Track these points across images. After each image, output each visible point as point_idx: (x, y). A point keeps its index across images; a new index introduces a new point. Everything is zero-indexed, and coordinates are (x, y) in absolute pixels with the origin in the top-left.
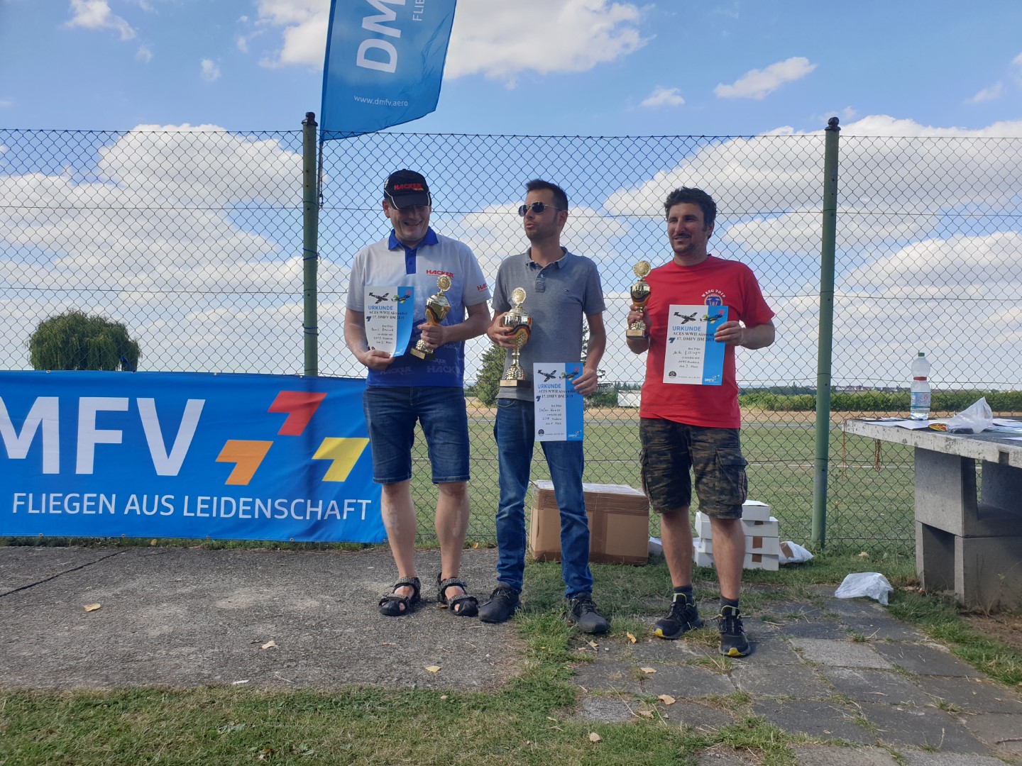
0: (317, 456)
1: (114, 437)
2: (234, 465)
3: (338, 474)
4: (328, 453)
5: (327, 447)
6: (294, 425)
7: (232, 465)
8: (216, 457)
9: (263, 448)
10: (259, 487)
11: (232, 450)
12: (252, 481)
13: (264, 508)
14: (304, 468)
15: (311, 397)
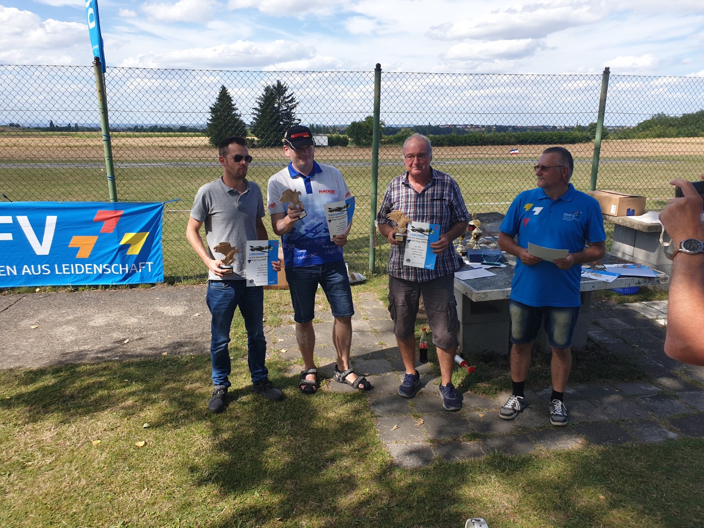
0: (122, 243)
1: (8, 237)
3: (135, 250)
4: (128, 241)
5: (127, 237)
6: (109, 227)
7: (78, 249)
8: (68, 245)
9: (94, 239)
10: (94, 258)
11: (76, 241)
12: (90, 256)
13: (98, 269)
14: (116, 249)
15: (115, 213)
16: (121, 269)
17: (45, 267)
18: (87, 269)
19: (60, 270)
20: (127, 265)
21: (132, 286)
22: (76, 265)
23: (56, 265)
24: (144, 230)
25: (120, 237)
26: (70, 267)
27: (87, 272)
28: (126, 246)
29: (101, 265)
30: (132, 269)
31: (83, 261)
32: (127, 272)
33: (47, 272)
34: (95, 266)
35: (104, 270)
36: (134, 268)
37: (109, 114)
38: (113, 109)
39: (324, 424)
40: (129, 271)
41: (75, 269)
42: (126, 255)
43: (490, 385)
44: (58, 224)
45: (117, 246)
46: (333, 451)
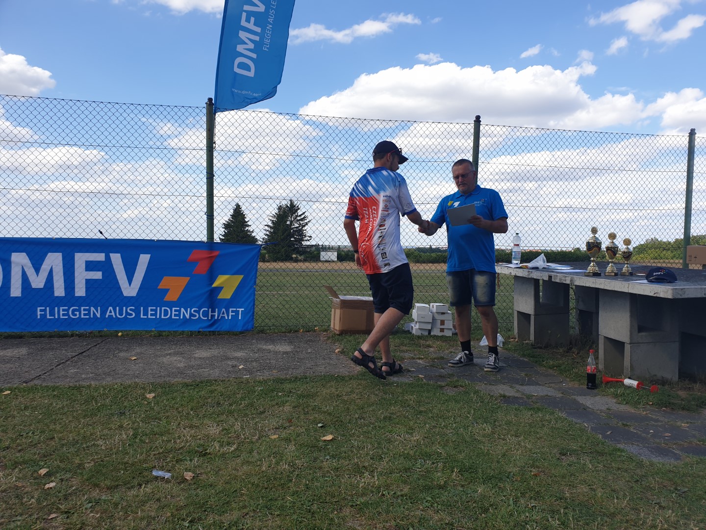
0: (214, 285)
1: (98, 275)
2: (169, 289)
3: (226, 294)
4: (219, 284)
5: (220, 281)
6: (202, 268)
8: (158, 286)
9: (184, 280)
10: (183, 302)
11: (167, 282)
12: (179, 299)
13: (185, 313)
14: (208, 291)
15: (211, 253)
16: (210, 314)
17: (130, 310)
18: (173, 313)
19: (146, 313)
20: (217, 309)
22: (163, 308)
23: (142, 308)
24: (237, 272)
25: (212, 279)
26: (156, 311)
27: (173, 317)
28: (219, 289)
29: (189, 309)
30: (221, 315)
31: (171, 305)
32: (216, 318)
33: (131, 315)
34: (182, 309)
35: (191, 315)
36: (223, 313)
37: (215, 154)
38: (219, 149)
40: (218, 317)
41: (161, 313)
42: (216, 299)
44: (151, 264)
45: (209, 288)
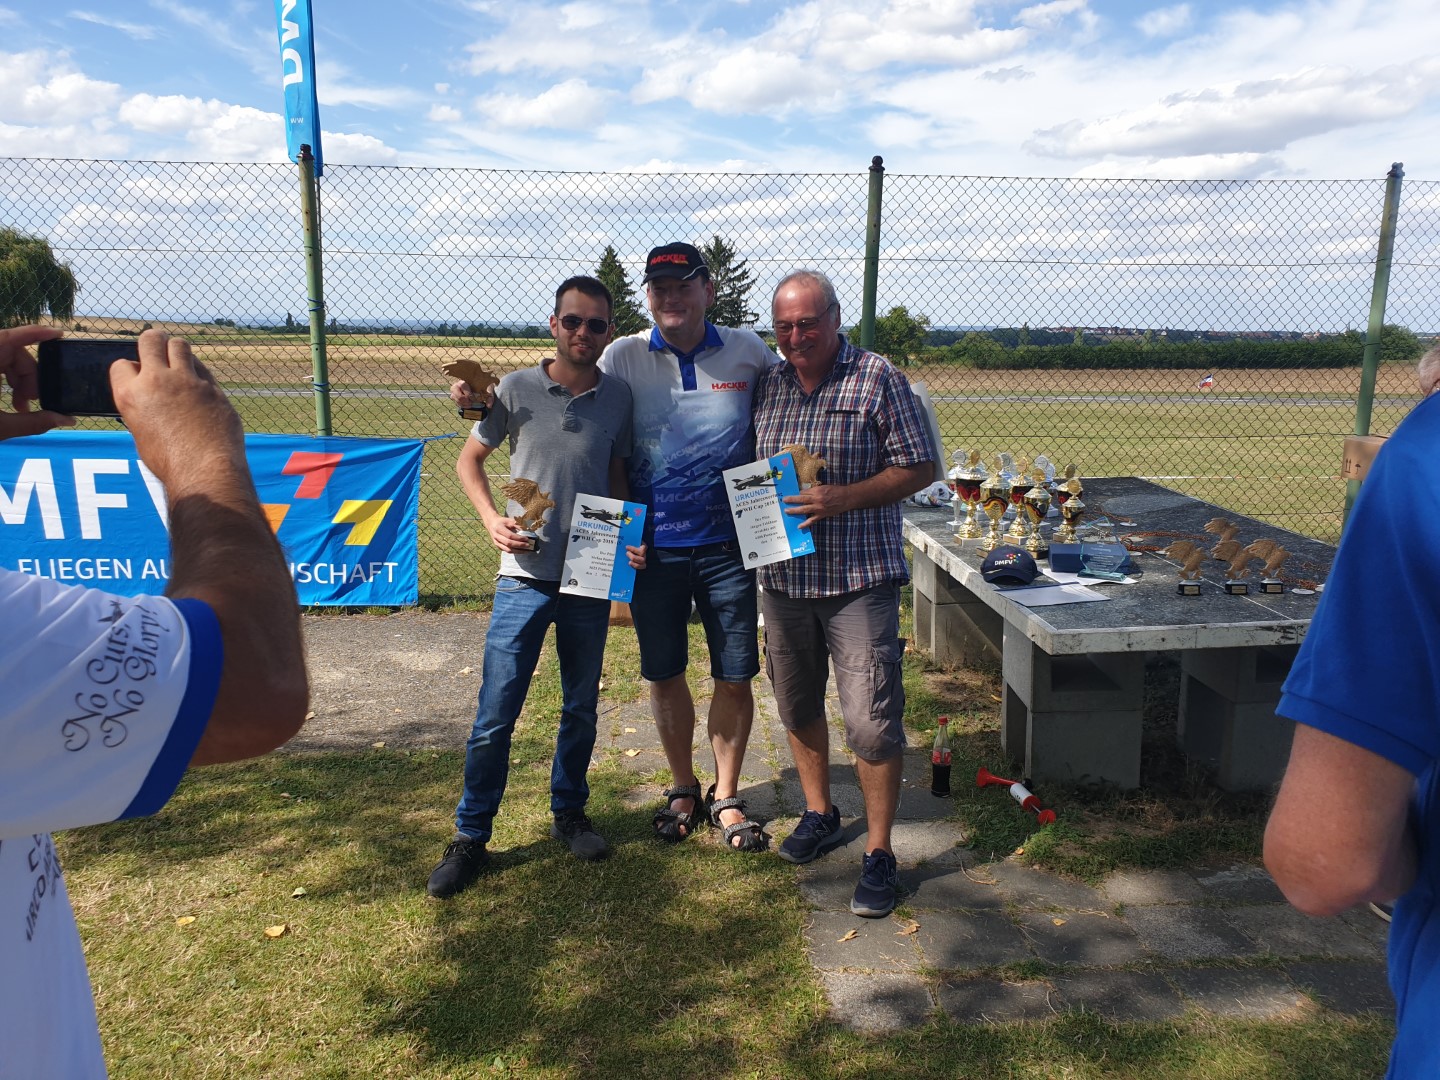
0: (337, 520)
1: (119, 501)
3: (362, 536)
4: (349, 517)
5: (348, 509)
6: (312, 486)
14: (324, 532)
15: (327, 457)
16: (332, 574)
20: (345, 566)
21: (352, 610)
24: (382, 495)
25: (334, 508)
28: (345, 527)
30: (354, 576)
32: (344, 580)
36: (358, 572)
37: (325, 258)
38: (332, 248)
39: (686, 916)
40: (348, 579)
42: (343, 546)
43: (1088, 854)
45: (326, 526)
46: (693, 978)
